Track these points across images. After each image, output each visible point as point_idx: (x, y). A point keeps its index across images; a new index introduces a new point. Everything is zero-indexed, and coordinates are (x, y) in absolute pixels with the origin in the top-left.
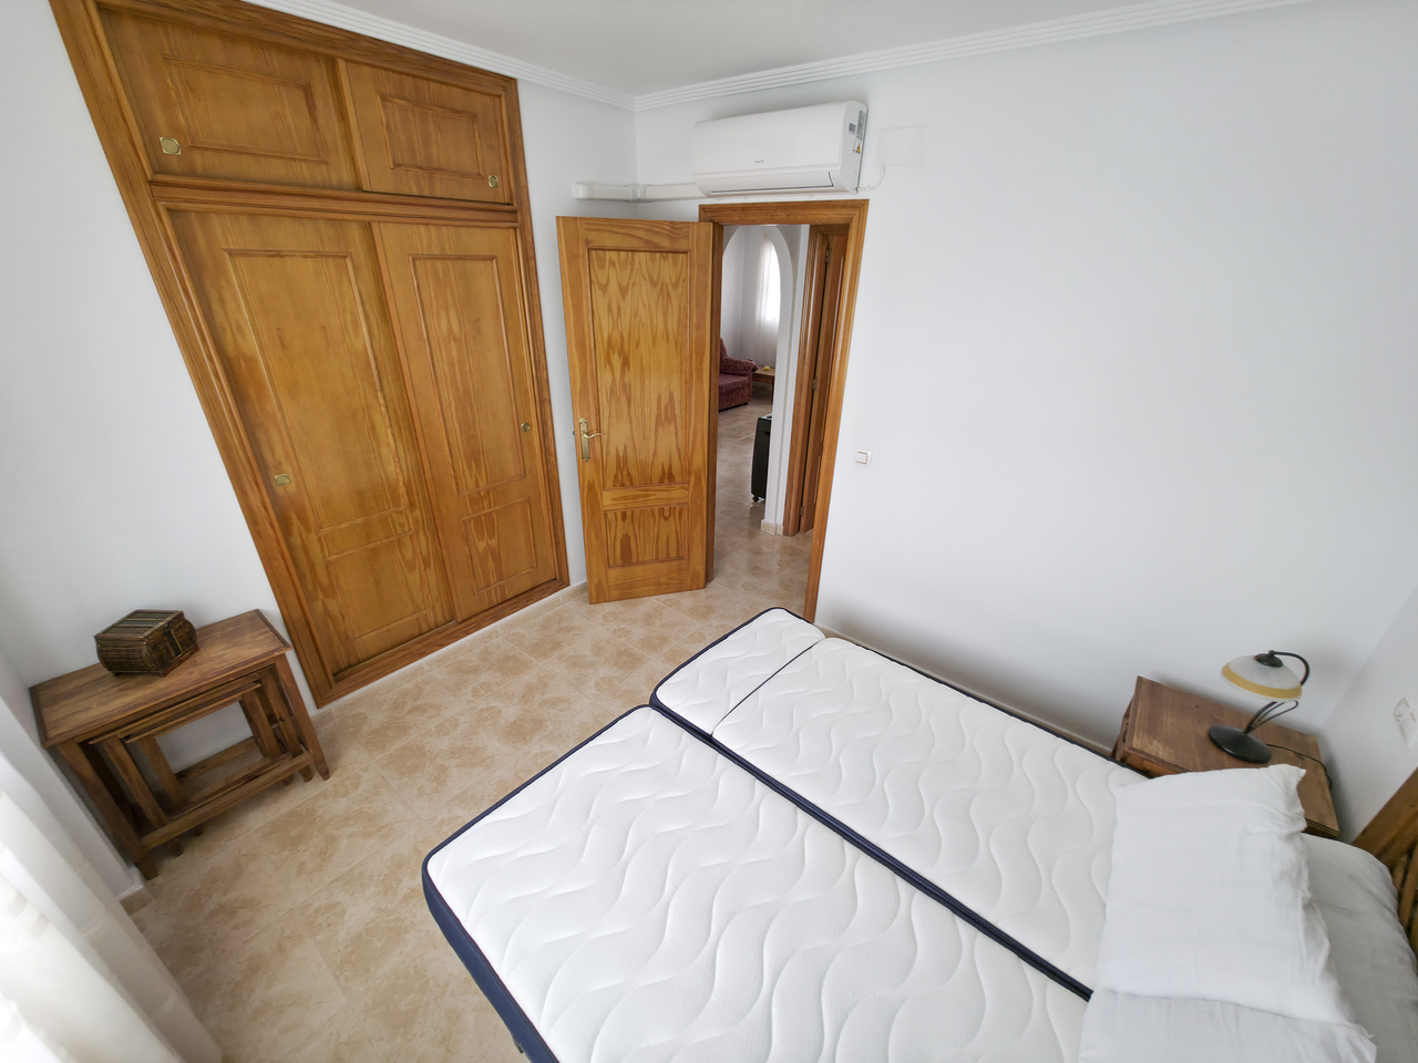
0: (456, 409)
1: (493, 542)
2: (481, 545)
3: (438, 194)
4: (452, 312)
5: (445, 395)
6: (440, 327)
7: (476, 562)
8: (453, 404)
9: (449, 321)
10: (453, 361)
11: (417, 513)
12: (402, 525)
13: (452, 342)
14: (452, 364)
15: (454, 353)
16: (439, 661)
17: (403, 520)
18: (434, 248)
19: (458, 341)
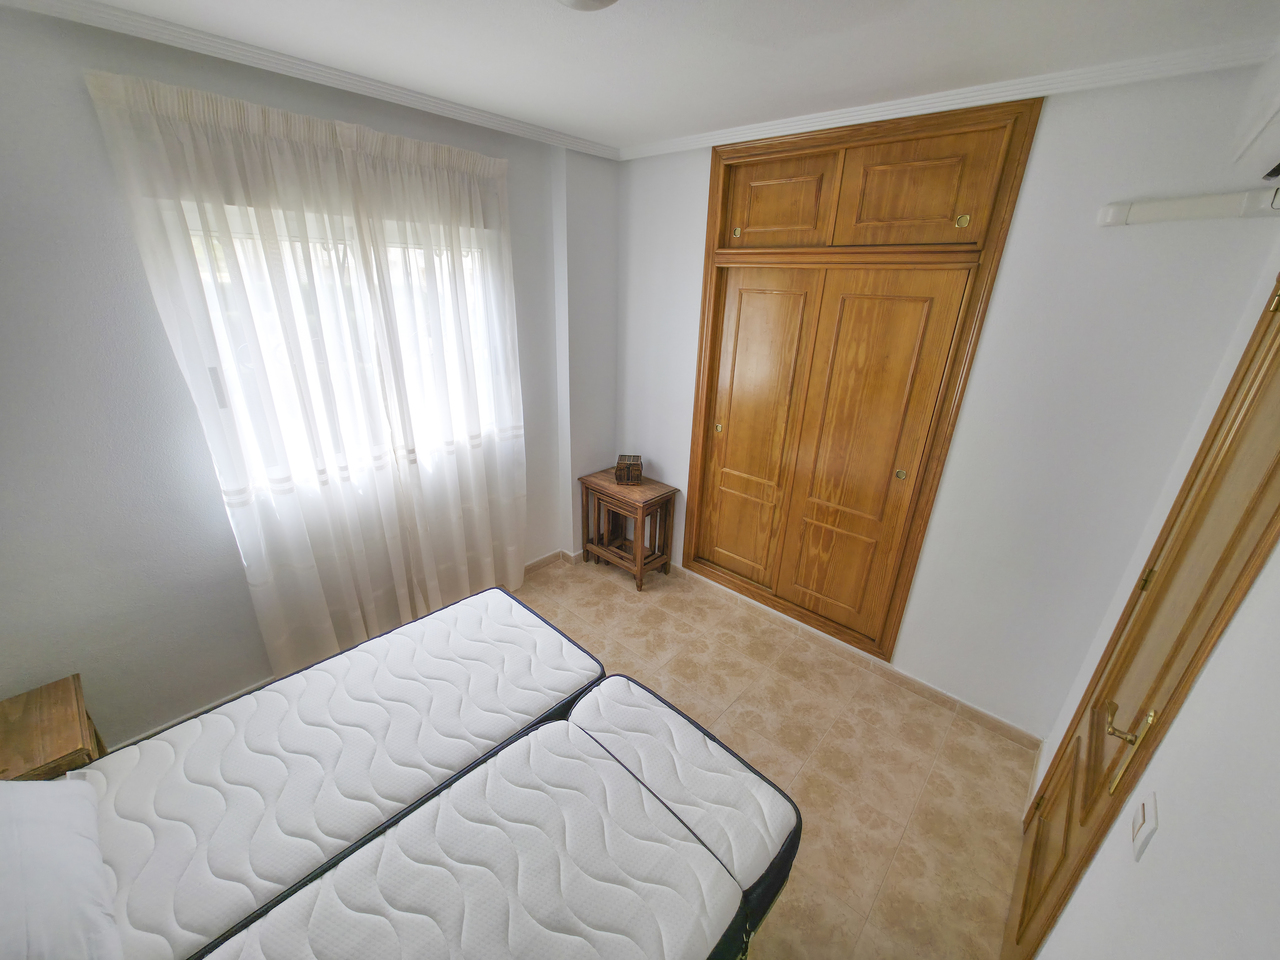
0: (835, 428)
1: (825, 557)
2: (813, 551)
3: (892, 241)
4: (863, 346)
5: (830, 413)
6: (846, 357)
7: (804, 560)
8: (834, 423)
9: (857, 353)
10: (847, 388)
11: (781, 494)
12: (768, 495)
13: (853, 371)
14: (845, 389)
15: (851, 382)
16: (750, 607)
17: (770, 493)
18: (866, 289)
19: (859, 372)
